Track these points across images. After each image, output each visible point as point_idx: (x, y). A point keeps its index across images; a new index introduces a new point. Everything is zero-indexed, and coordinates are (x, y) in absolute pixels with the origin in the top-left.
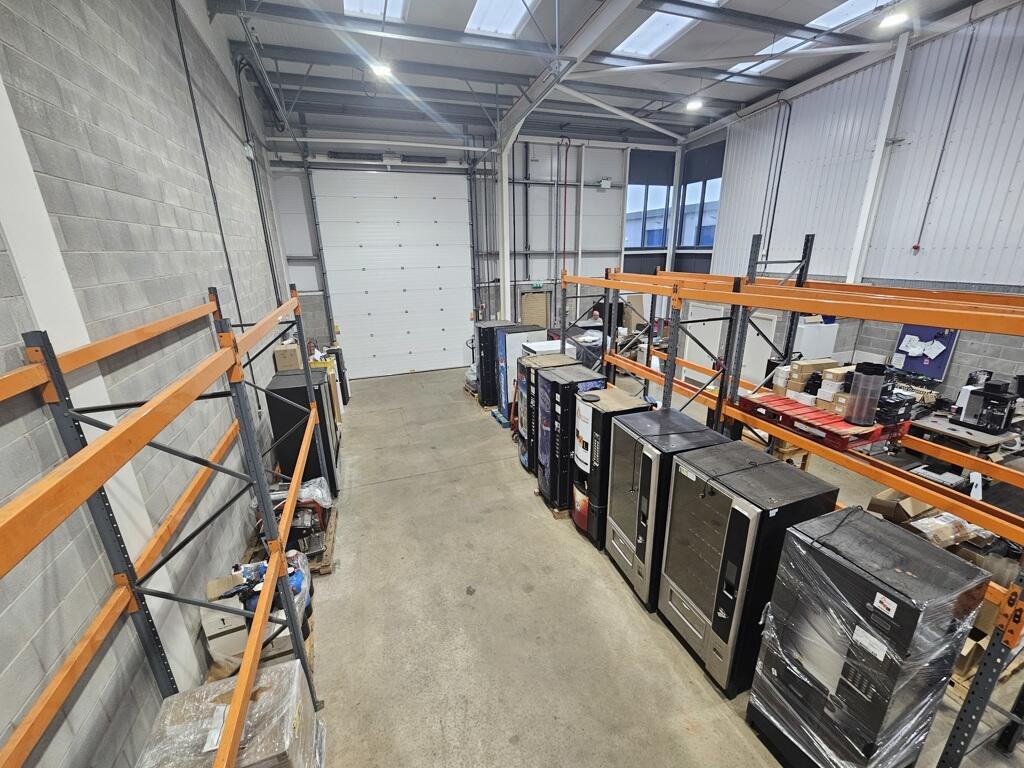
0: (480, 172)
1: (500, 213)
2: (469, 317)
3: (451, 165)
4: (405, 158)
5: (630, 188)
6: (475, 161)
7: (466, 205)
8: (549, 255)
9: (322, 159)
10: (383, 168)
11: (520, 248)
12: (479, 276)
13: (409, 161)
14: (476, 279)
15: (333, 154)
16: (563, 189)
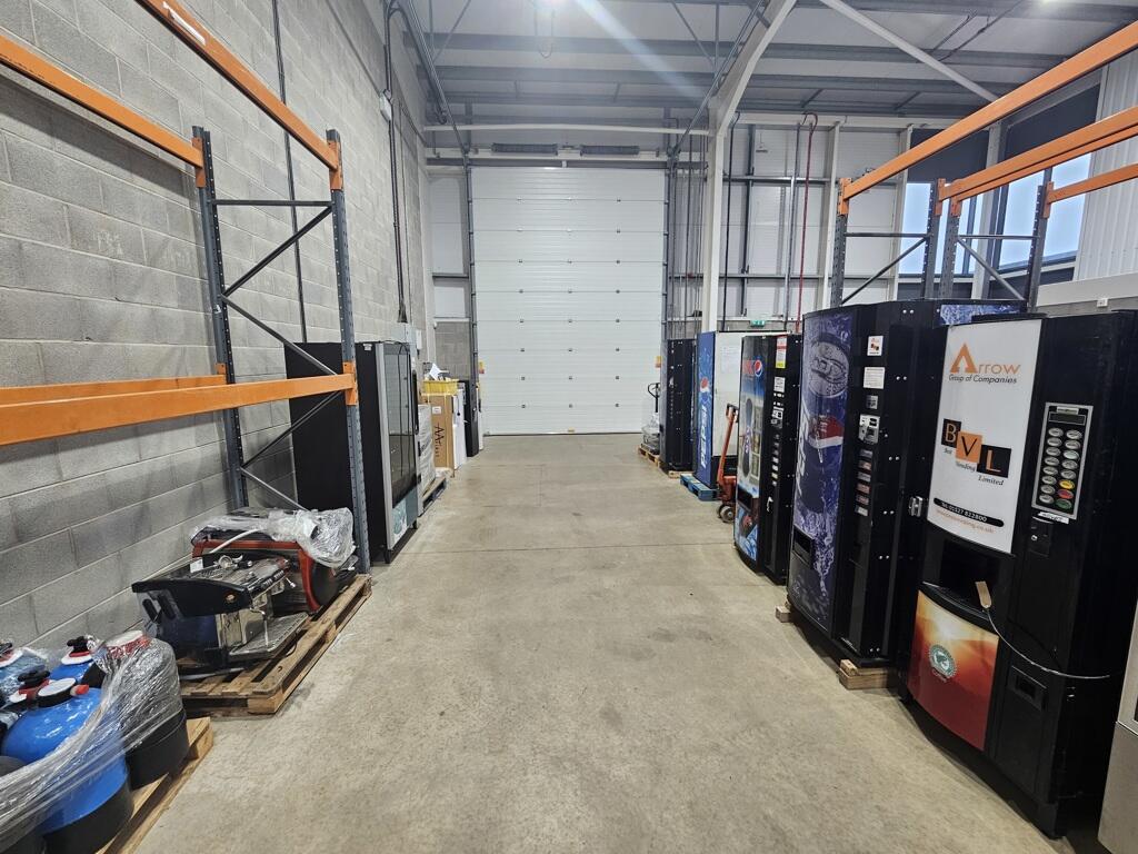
0: (684, 165)
1: (708, 223)
2: (655, 361)
3: (644, 157)
4: (585, 150)
5: (910, 187)
6: (677, 150)
7: (661, 208)
8: (777, 280)
9: (485, 154)
10: (558, 164)
11: (734, 270)
12: (672, 305)
13: (590, 153)
14: (669, 309)
15: (498, 148)
16: (802, 190)
